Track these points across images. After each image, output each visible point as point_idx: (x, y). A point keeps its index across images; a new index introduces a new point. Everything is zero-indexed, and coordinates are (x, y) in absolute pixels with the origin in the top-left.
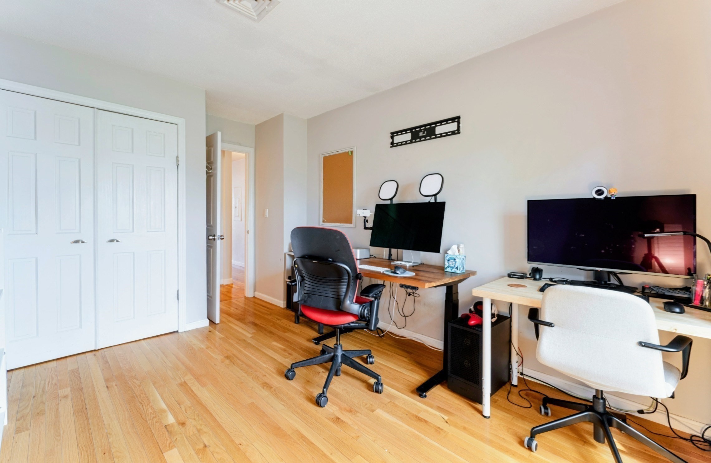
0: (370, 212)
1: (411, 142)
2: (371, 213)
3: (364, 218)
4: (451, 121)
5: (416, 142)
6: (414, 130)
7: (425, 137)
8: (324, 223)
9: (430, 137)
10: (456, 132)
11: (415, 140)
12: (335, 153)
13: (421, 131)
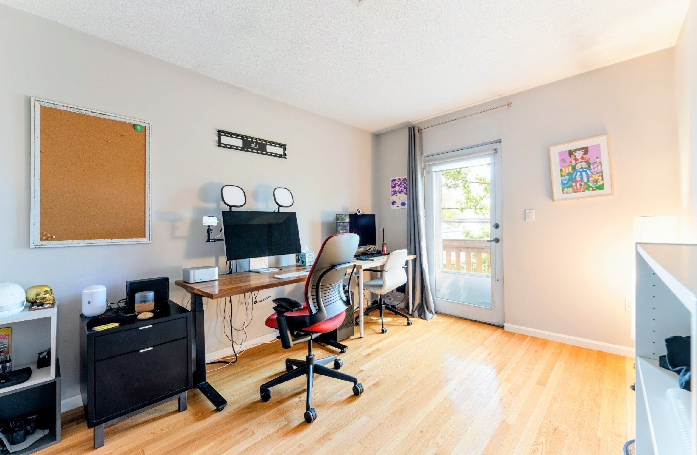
0: (217, 220)
1: (243, 149)
2: (218, 222)
3: (208, 228)
4: (278, 146)
5: (247, 151)
6: (245, 139)
7: (257, 150)
8: (42, 243)
9: (262, 152)
10: (283, 156)
11: (247, 149)
12: (90, 114)
13: (253, 142)
